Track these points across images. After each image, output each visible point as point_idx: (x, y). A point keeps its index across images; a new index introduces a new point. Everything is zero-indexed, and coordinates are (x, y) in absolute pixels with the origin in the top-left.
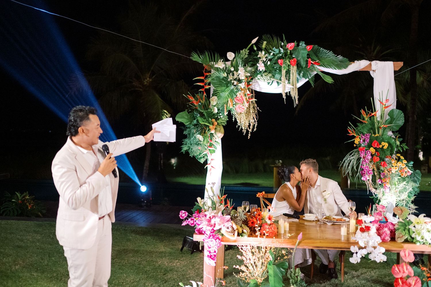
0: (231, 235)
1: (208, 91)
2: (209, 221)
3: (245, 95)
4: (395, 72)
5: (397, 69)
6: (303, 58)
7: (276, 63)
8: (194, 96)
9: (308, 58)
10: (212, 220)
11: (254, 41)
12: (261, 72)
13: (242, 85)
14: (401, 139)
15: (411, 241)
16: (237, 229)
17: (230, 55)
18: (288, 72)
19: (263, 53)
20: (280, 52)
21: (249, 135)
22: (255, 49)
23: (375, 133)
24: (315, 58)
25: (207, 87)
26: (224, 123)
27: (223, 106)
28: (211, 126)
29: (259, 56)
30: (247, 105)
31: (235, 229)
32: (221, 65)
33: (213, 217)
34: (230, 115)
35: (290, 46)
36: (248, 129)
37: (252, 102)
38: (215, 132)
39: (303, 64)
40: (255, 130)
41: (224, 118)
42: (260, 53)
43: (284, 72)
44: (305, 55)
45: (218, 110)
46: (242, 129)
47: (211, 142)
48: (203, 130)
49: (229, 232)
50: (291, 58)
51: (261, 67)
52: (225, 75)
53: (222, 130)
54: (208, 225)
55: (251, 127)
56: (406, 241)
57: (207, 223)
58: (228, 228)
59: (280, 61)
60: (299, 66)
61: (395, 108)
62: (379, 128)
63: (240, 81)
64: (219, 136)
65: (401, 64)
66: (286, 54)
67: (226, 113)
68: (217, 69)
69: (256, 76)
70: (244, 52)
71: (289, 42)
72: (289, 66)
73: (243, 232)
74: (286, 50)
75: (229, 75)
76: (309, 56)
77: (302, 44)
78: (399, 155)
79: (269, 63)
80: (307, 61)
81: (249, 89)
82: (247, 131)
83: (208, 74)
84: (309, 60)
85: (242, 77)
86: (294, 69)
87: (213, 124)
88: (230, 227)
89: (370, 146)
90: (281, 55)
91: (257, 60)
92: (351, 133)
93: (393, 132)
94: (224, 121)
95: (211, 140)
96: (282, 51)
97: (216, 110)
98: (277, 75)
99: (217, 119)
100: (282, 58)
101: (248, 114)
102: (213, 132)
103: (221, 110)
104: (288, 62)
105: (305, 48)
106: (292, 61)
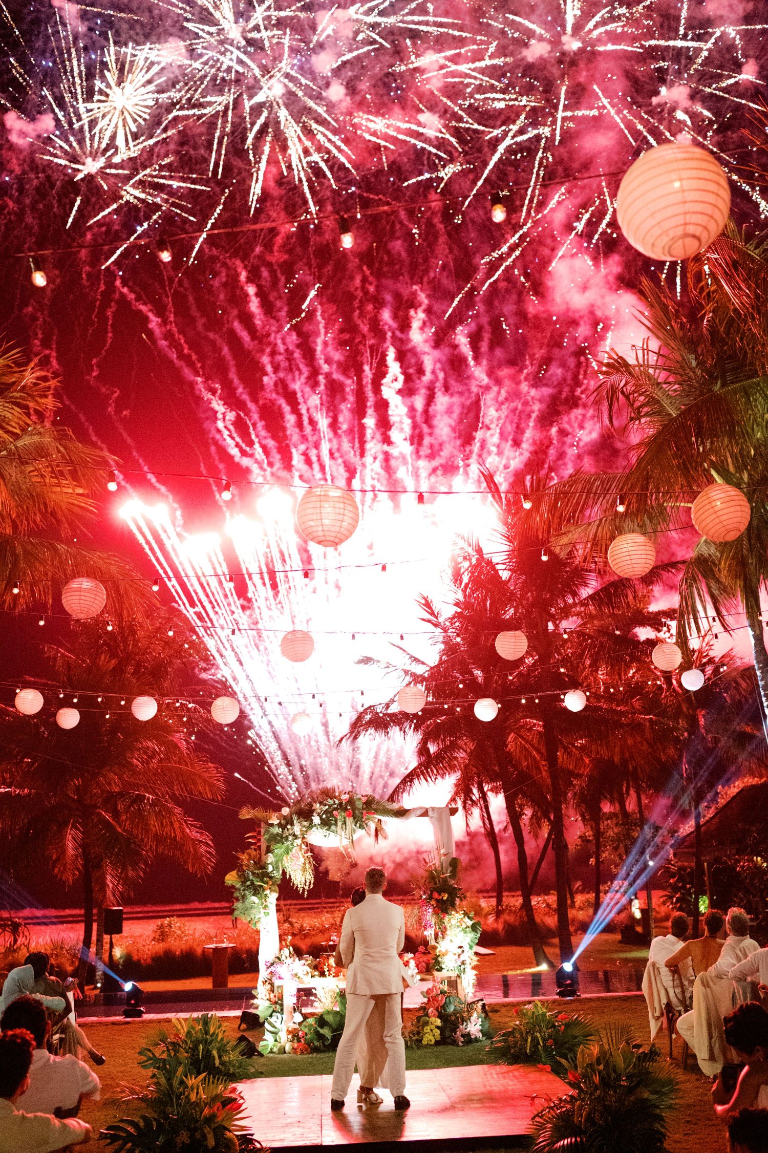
0: (306, 978)
1: (260, 847)
2: (288, 967)
3: (301, 850)
6: (358, 809)
7: (332, 815)
8: (245, 854)
9: (363, 809)
10: (290, 966)
12: (315, 826)
13: (299, 841)
15: (441, 969)
16: (311, 972)
17: (284, 810)
18: (345, 823)
19: (318, 805)
20: (335, 803)
21: (306, 892)
25: (259, 844)
26: (278, 881)
27: (277, 863)
28: (265, 886)
29: (313, 808)
30: (302, 860)
31: (309, 972)
33: (291, 964)
34: (284, 873)
35: (345, 797)
36: (304, 886)
37: (307, 857)
38: (270, 892)
39: (359, 815)
40: (312, 887)
41: (278, 875)
42: (314, 805)
43: (339, 824)
44: (360, 807)
45: (273, 868)
46: (297, 887)
47: (266, 904)
48: (257, 891)
49: (304, 974)
50: (346, 810)
51: (316, 820)
52: (279, 830)
53: (277, 888)
54: (288, 971)
55: (307, 884)
57: (286, 968)
58: (303, 970)
59: (335, 813)
60: (355, 815)
63: (295, 836)
64: (272, 897)
66: (341, 804)
67: (281, 870)
68: (272, 825)
69: (311, 830)
72: (345, 818)
73: (314, 974)
74: (340, 801)
75: (284, 831)
79: (324, 815)
81: (304, 844)
82: (303, 889)
83: (260, 830)
85: (298, 833)
86: (350, 821)
87: (266, 883)
88: (305, 969)
89: (430, 898)
90: (336, 806)
91: (312, 815)
95: (266, 901)
96: (337, 801)
97: (270, 868)
98: (333, 827)
99: (271, 878)
100: (336, 809)
101: (304, 870)
102: (267, 892)
103: (276, 868)
104: (343, 813)
105: (360, 799)
106: (347, 812)
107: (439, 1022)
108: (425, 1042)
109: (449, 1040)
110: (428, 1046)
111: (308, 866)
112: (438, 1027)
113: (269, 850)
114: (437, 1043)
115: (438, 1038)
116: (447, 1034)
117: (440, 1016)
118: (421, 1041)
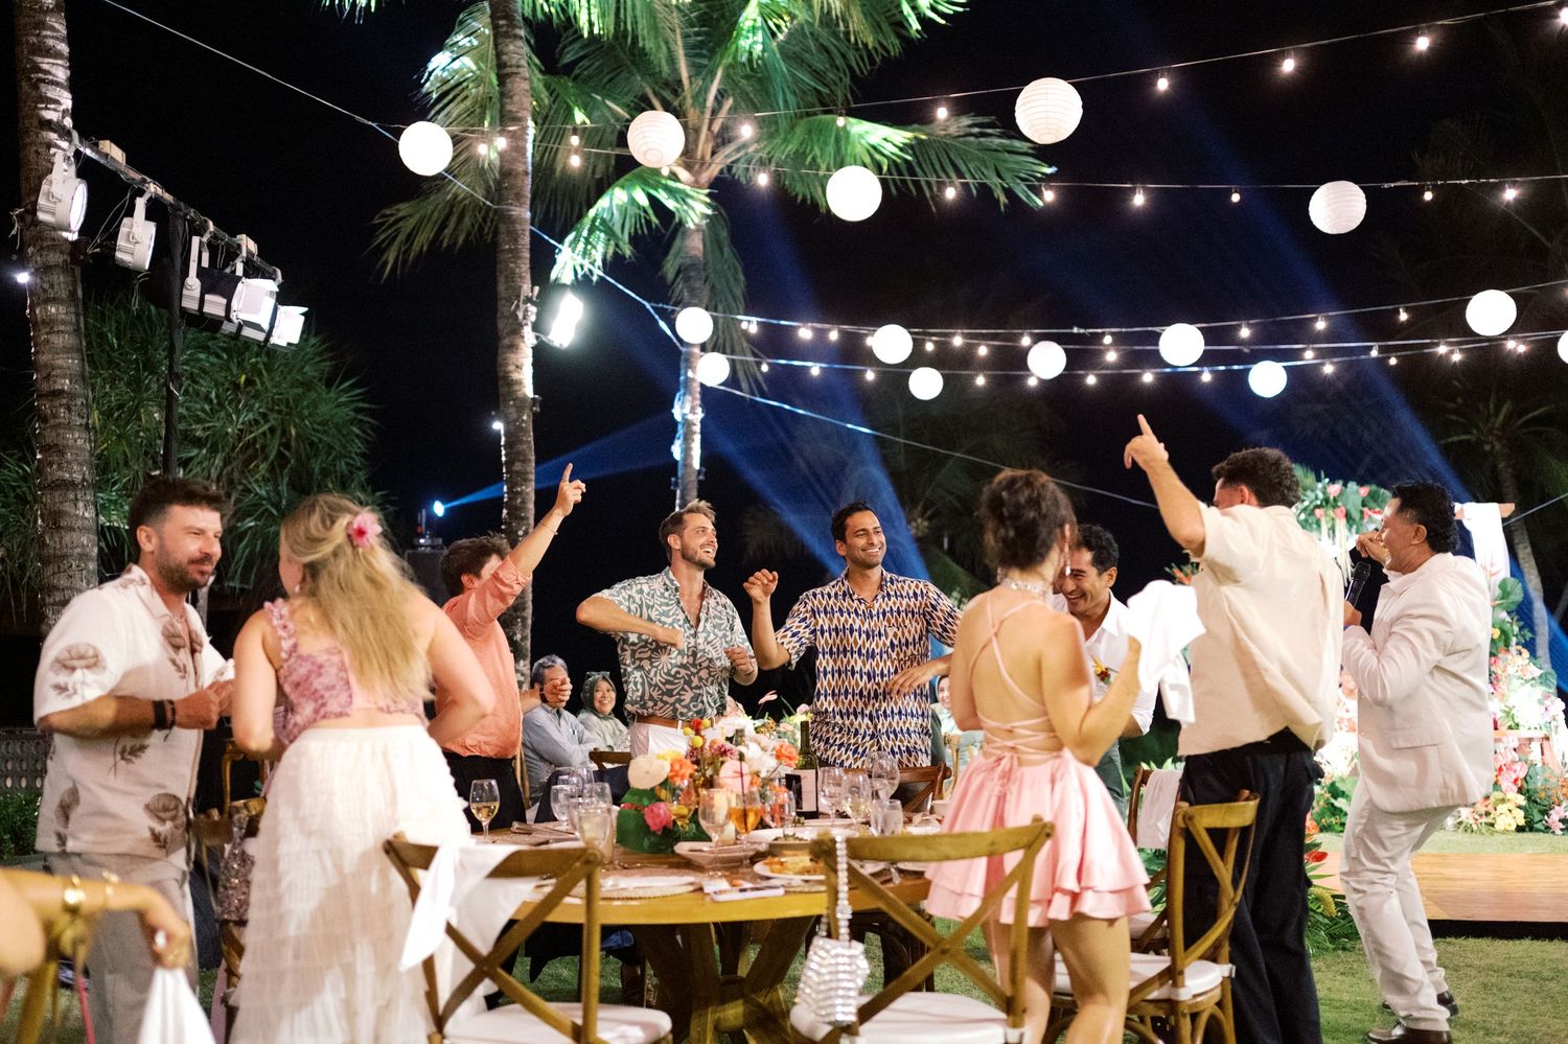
4: (1504, 520)
5: (1506, 515)
6: (1356, 509)
7: (1314, 516)
8: (1181, 570)
9: (1364, 505)
14: (1522, 623)
15: (1516, 727)
18: (1333, 529)
20: (1317, 498)
24: (1372, 504)
35: (1335, 489)
39: (1356, 515)
43: (1325, 527)
44: (1359, 503)
50: (1335, 506)
56: (1510, 728)
59: (1318, 511)
60: (1348, 516)
61: (1508, 575)
65: (1510, 508)
66: (1327, 500)
71: (1333, 481)
72: (1333, 519)
74: (1326, 493)
77: (1352, 486)
78: (1520, 647)
80: (1362, 512)
84: (1366, 509)
86: (1341, 524)
90: (1319, 502)
93: (1508, 613)
96: (1321, 495)
100: (1321, 507)
104: (1331, 512)
105: (1357, 492)
106: (1337, 510)
107: (1522, 800)
108: (1498, 827)
109: (1539, 826)
110: (1505, 832)
112: (1520, 807)
114: (1520, 829)
115: (1522, 822)
116: (1537, 817)
117: (1520, 791)
118: (1492, 825)
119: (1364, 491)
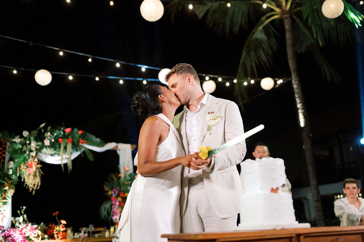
0: (37, 239)
2: (21, 231)
3: (34, 162)
6: (76, 138)
7: (58, 141)
10: (23, 230)
11: (42, 125)
12: (46, 147)
16: (41, 235)
17: (26, 134)
18: (65, 148)
19: (49, 133)
20: (60, 134)
21: (34, 192)
22: (43, 131)
23: (121, 188)
25: (4, 155)
26: (15, 182)
27: (16, 169)
28: (6, 183)
29: (46, 135)
30: (34, 168)
31: (40, 235)
32: (17, 140)
33: (24, 229)
34: (20, 178)
35: (68, 130)
36: (34, 188)
37: (38, 167)
38: (9, 189)
39: (76, 142)
40: (39, 188)
42: (46, 133)
43: (62, 147)
44: (78, 137)
45: (13, 172)
46: (28, 187)
47: (5, 196)
49: (35, 237)
50: (67, 138)
51: (47, 142)
52: (20, 146)
53: (14, 187)
54: (21, 234)
55: (36, 186)
57: (20, 232)
58: (35, 234)
59: (60, 140)
60: (73, 143)
61: (133, 172)
62: (123, 184)
63: (31, 151)
64: (10, 193)
65: (135, 146)
66: (64, 135)
67: (18, 175)
68: (15, 143)
69: (43, 149)
70: (35, 132)
71: (67, 127)
72: (66, 144)
73: (44, 238)
74: (64, 132)
75: (23, 147)
76: (80, 137)
77: (76, 130)
79: (53, 140)
81: (37, 158)
82: (33, 189)
83: (5, 146)
84: (80, 140)
85: (33, 149)
86: (69, 146)
87: (7, 182)
88: (37, 233)
89: (118, 196)
90: (61, 136)
91: (44, 138)
92: (106, 188)
94: (15, 181)
95: (5, 194)
96: (62, 133)
97: (11, 172)
98: (58, 149)
99: (10, 179)
100: (61, 138)
101: (35, 175)
102: (7, 188)
103: (15, 173)
104: (66, 140)
105: (77, 132)
106: (69, 140)
111: (38, 174)
113: (11, 159)
119: (80, 132)
